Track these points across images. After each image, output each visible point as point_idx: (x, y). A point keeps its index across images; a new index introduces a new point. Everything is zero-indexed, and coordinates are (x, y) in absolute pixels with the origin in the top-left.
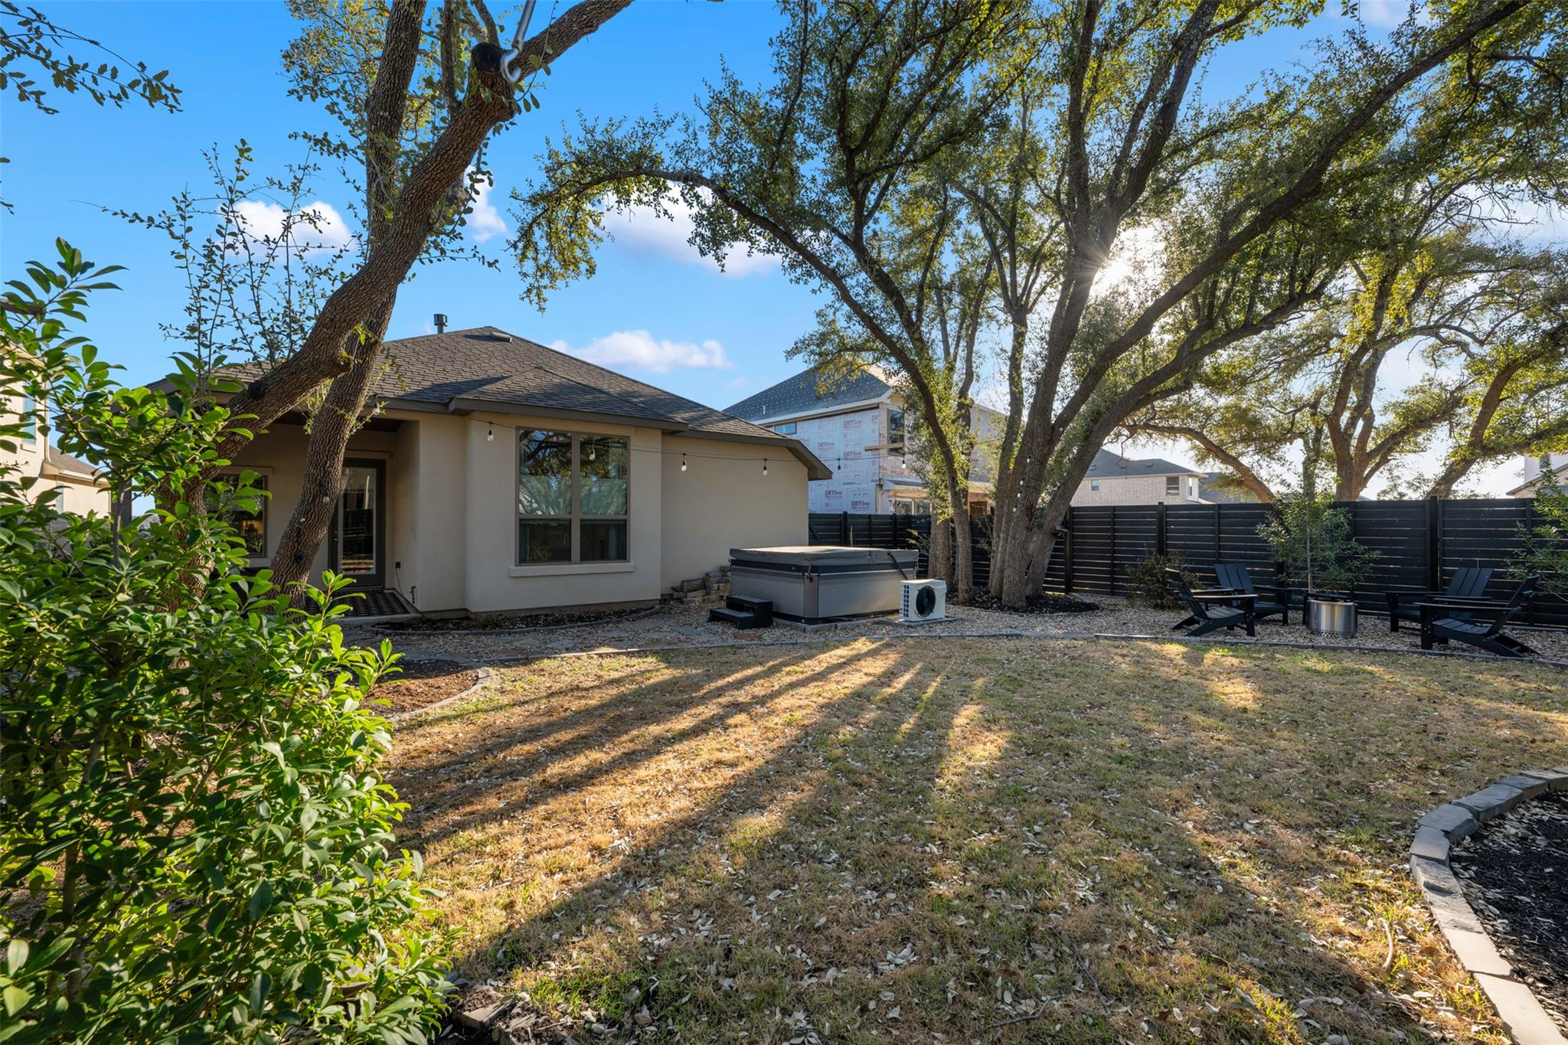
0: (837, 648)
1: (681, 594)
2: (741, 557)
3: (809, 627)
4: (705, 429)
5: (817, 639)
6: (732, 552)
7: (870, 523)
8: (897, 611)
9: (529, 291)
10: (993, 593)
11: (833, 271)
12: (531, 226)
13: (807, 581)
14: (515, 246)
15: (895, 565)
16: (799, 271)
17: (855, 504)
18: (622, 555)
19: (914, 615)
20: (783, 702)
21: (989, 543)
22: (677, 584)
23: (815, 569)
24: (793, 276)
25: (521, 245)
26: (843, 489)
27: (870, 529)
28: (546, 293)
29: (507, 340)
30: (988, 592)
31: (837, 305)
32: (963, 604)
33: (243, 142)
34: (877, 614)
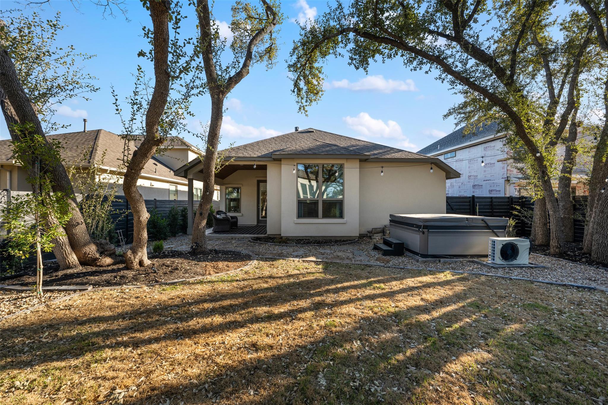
0: (425, 275)
1: (371, 234)
2: (394, 219)
3: (421, 259)
4: (383, 157)
5: (422, 267)
6: (391, 216)
7: (491, 202)
8: (486, 256)
9: (300, 108)
10: (585, 250)
11: (438, 57)
12: (297, 81)
13: (421, 233)
14: (294, 92)
15: (488, 227)
16: (415, 63)
17: (491, 191)
18: (341, 216)
19: (499, 260)
20: (345, 309)
21: (584, 215)
22: (370, 230)
23: (425, 227)
24: (412, 67)
25: (296, 90)
26: (483, 183)
27: (491, 205)
28: (306, 108)
29: (313, 132)
30: (582, 249)
31: (443, 76)
32: (554, 255)
33: (139, 66)
34: (472, 256)
